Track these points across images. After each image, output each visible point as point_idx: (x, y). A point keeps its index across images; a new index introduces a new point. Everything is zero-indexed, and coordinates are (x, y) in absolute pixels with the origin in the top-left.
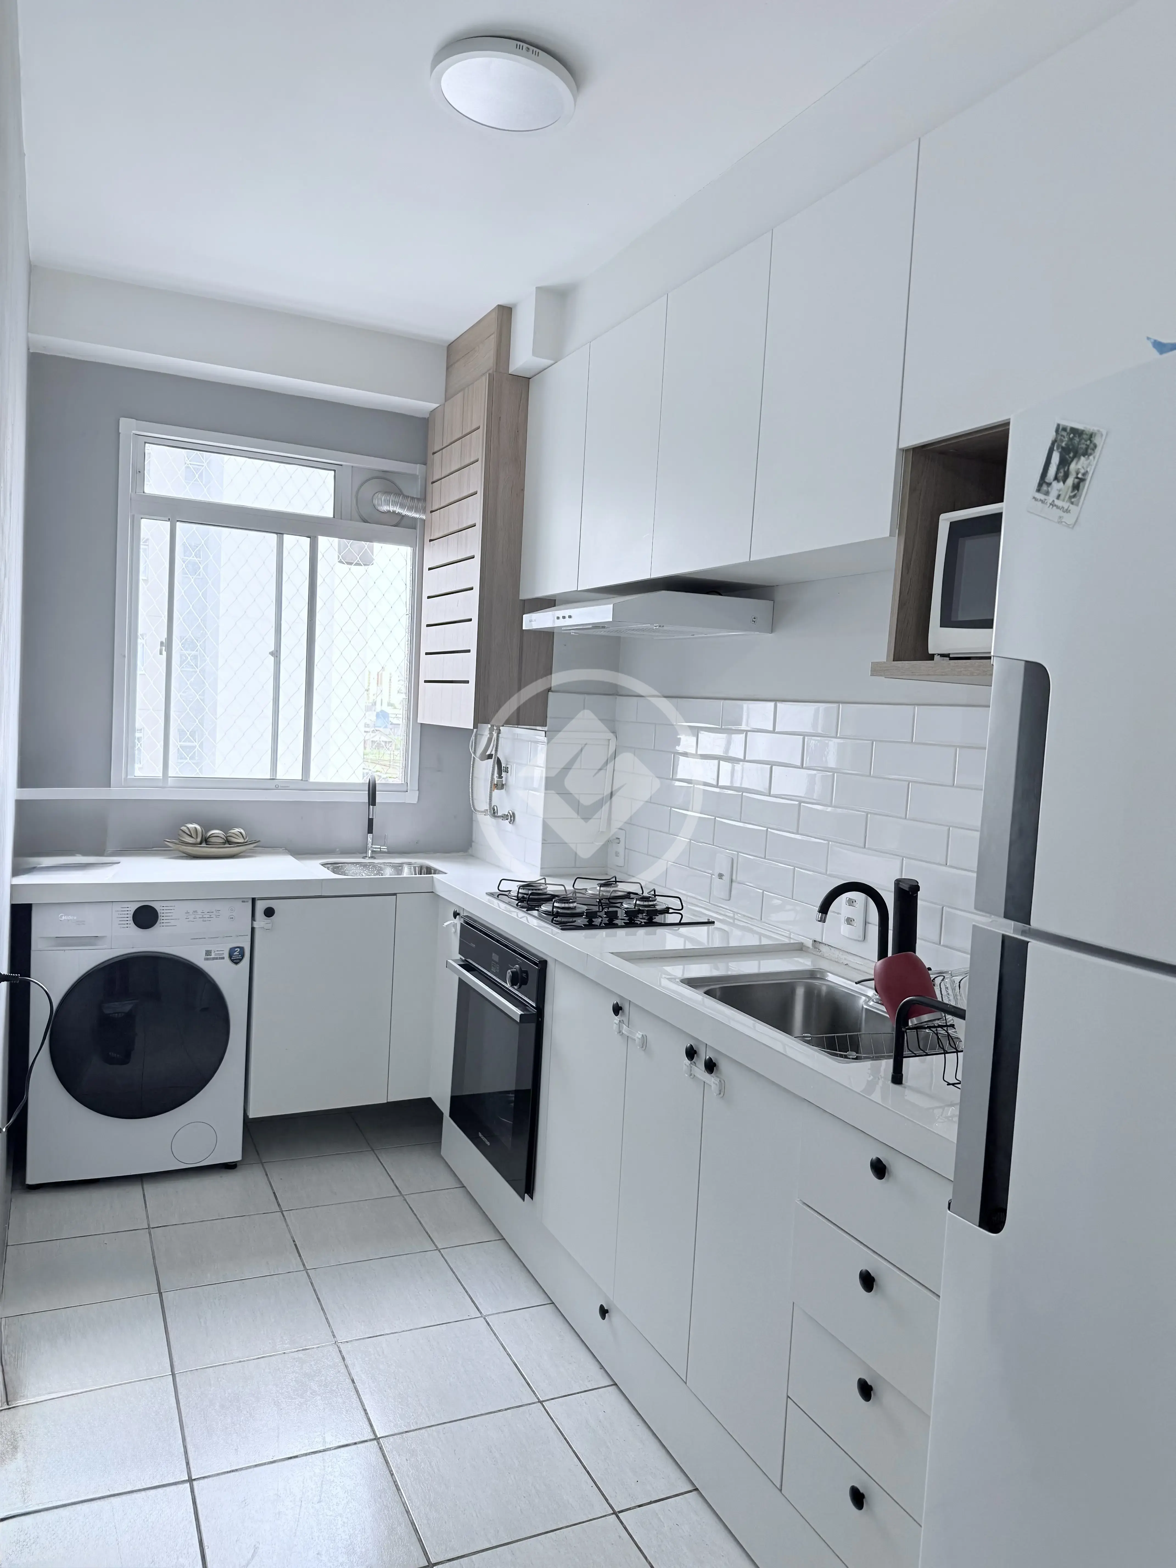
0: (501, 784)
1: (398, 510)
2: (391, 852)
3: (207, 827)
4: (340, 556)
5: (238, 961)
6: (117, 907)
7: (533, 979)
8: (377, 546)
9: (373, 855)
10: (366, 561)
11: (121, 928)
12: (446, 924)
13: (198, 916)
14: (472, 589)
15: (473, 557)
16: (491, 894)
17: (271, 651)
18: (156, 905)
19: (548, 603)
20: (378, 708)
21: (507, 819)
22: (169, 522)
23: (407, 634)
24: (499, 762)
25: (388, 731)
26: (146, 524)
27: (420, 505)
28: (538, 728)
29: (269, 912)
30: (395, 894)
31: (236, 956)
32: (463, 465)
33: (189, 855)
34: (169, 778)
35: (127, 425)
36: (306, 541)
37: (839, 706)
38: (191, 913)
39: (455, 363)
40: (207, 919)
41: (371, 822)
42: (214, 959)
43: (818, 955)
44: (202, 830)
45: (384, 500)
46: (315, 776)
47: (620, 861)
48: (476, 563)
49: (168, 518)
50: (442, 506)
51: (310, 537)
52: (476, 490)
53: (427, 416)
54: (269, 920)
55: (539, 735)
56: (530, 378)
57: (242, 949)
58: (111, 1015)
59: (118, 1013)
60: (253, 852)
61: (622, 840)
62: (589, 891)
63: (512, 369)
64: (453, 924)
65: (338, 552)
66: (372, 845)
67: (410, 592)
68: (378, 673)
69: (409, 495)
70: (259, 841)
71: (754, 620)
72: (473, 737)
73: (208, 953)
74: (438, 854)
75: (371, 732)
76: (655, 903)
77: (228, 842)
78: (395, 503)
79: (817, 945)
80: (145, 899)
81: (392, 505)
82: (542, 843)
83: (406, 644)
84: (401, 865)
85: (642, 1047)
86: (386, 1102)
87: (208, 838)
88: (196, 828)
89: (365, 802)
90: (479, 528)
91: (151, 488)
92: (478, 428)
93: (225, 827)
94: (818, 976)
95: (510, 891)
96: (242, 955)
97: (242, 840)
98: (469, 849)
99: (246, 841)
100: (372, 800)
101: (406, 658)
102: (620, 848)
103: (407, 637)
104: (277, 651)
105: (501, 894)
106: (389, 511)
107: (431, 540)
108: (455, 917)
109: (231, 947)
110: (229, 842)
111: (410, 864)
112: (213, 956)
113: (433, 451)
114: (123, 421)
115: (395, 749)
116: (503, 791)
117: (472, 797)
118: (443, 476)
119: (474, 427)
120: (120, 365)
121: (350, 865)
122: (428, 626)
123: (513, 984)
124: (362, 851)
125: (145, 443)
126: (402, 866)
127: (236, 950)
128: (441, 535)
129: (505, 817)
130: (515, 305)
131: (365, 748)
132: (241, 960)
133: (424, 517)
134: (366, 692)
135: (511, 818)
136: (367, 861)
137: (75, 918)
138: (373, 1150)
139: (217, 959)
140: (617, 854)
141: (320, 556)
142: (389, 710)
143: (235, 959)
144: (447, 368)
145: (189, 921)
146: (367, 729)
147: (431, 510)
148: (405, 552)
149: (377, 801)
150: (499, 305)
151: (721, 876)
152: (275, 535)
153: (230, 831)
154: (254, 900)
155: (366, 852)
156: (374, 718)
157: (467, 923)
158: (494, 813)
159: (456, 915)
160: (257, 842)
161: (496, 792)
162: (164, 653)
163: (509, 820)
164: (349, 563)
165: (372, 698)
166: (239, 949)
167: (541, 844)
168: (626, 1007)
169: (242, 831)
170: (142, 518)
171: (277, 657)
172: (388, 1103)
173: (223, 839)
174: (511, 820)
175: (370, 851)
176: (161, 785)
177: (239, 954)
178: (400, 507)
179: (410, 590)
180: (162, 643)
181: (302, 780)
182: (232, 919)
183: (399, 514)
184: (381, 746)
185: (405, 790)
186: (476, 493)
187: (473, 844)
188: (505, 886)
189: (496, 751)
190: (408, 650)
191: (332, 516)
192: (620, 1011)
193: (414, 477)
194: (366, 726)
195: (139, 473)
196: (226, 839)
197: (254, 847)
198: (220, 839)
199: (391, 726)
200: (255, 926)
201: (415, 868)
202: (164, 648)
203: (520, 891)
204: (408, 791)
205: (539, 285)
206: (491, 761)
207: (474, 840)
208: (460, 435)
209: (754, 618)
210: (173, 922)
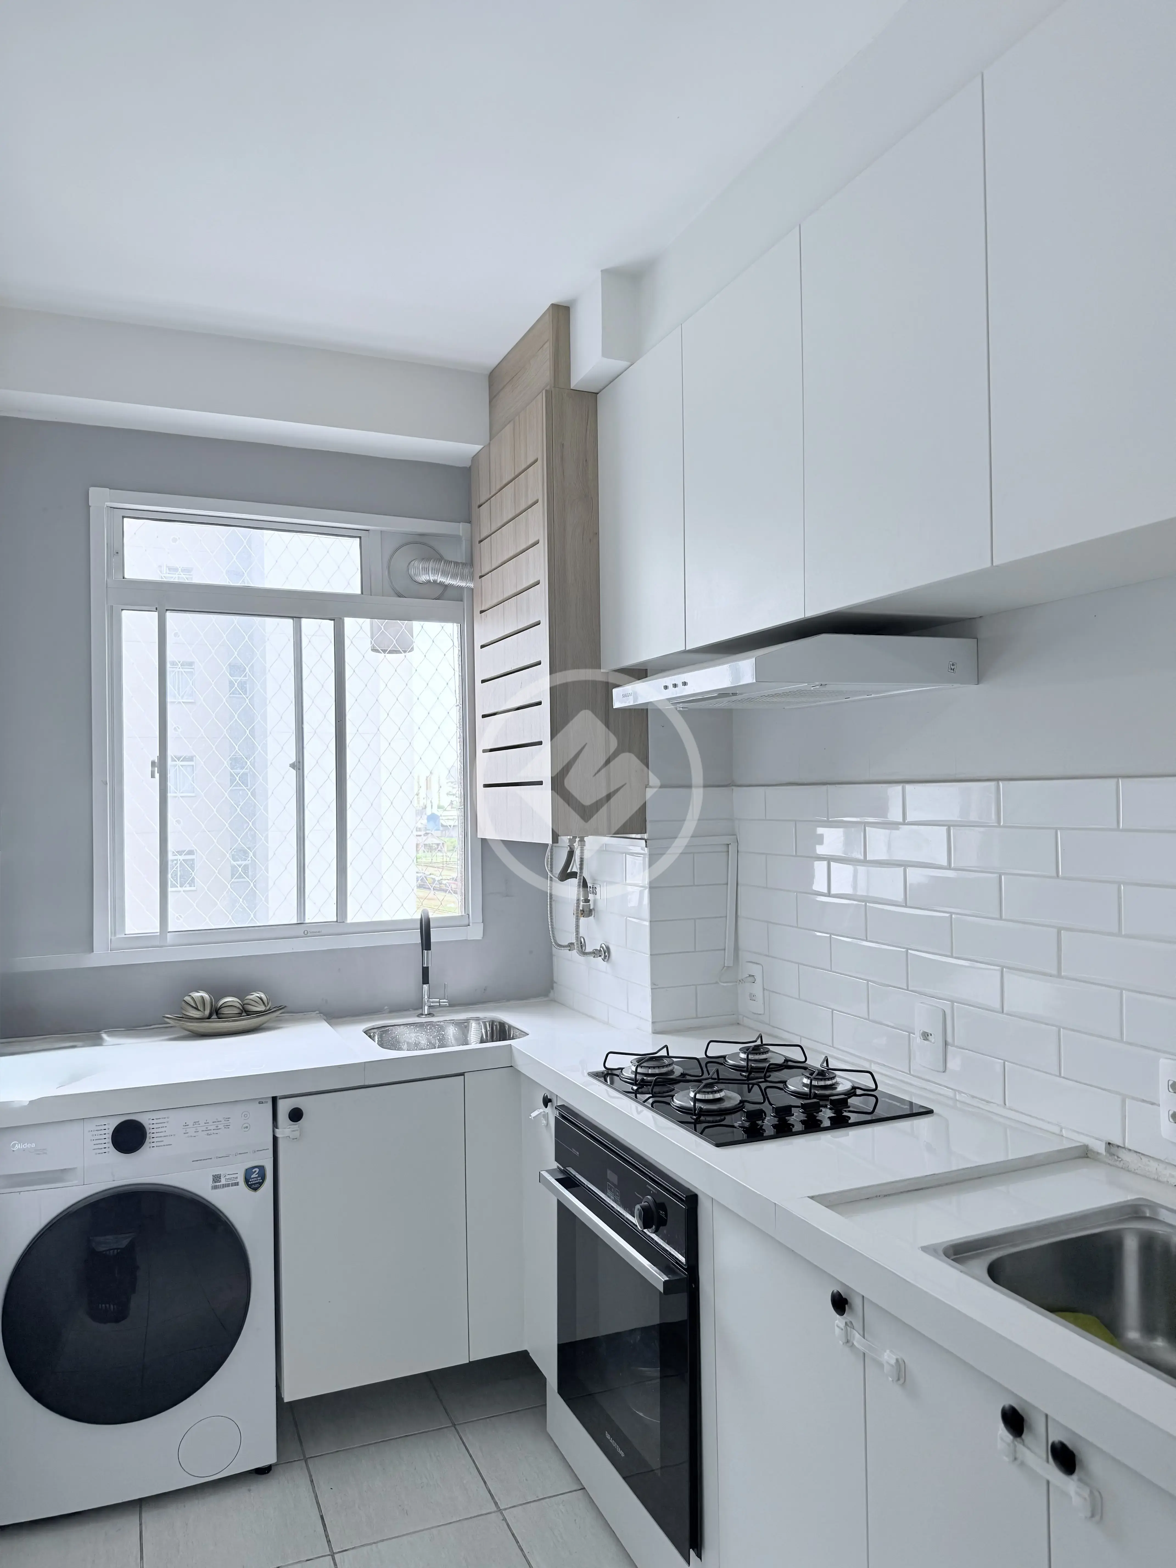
0: (588, 910)
1: (440, 579)
2: (455, 1004)
3: (218, 992)
4: (373, 641)
5: (256, 1186)
6: (91, 1126)
7: (676, 1221)
8: (416, 625)
9: (432, 1011)
10: (404, 647)
11: (96, 1154)
12: (534, 1114)
13: (200, 1129)
14: (539, 663)
15: (538, 623)
16: (596, 1075)
17: (291, 762)
18: (144, 1119)
19: (640, 673)
20: (429, 812)
21: (600, 956)
22: (157, 613)
23: (458, 729)
24: (585, 884)
25: (439, 833)
26: (127, 616)
27: (466, 571)
28: (634, 836)
29: (296, 1115)
30: (462, 1074)
31: (254, 1181)
32: (518, 512)
33: (196, 1033)
34: (168, 934)
35: (100, 498)
36: (328, 626)
37: (1118, 783)
38: (191, 1125)
39: (498, 393)
40: (212, 1132)
41: (425, 971)
42: (224, 1186)
43: (1119, 1167)
44: (211, 999)
45: (422, 568)
46: (354, 916)
47: (757, 1006)
48: (543, 630)
49: (155, 607)
50: (494, 567)
51: (334, 620)
52: (537, 539)
53: (468, 464)
54: (295, 1126)
55: (636, 846)
56: (598, 393)
57: (262, 1168)
58: (104, 1253)
59: (114, 1249)
60: (280, 1020)
61: (759, 980)
62: (729, 1061)
63: (572, 387)
64: (543, 1113)
65: (371, 638)
66: (429, 998)
67: (459, 678)
68: (427, 777)
69: (453, 560)
70: (285, 1007)
71: (953, 667)
72: (548, 853)
73: (216, 1178)
74: (512, 1002)
75: (423, 835)
76: (834, 1081)
77: (245, 1012)
78: (436, 571)
79: (1113, 1150)
80: (127, 1111)
81: (432, 573)
82: (652, 989)
83: (458, 741)
84: (467, 1021)
85: (899, 1379)
86: (468, 1362)
87: (219, 1009)
88: (202, 997)
89: (417, 943)
90: (544, 587)
91: (132, 572)
92: (536, 461)
93: (241, 992)
94: (1148, 1215)
95: (622, 1069)
96: (263, 1177)
97: (262, 1008)
98: (550, 992)
99: (268, 1008)
100: (426, 943)
101: (459, 759)
102: (757, 989)
103: (459, 732)
104: (299, 762)
105: (608, 1075)
106: (429, 581)
107: (482, 612)
108: (546, 1106)
109: (247, 1167)
110: (248, 1013)
111: (477, 1019)
112: (223, 1181)
113: (478, 504)
114: (92, 490)
115: (447, 851)
116: (591, 918)
117: (552, 926)
118: (493, 531)
119: (530, 461)
120: (87, 424)
121: (402, 1027)
122: (484, 716)
123: (646, 1225)
124: (416, 1007)
125: (123, 517)
126: (468, 1023)
127: (254, 1171)
128: (495, 602)
129: (596, 953)
130: (574, 301)
131: (417, 851)
132: (261, 1184)
133: (472, 585)
134: (416, 797)
135: (605, 953)
136: (423, 1020)
137: (33, 1145)
138: (454, 1425)
139: (228, 1185)
140: (752, 997)
141: (347, 642)
142: (439, 813)
143: (254, 1184)
144: (490, 402)
145: (188, 1137)
146: (419, 833)
147: (480, 575)
148: (451, 629)
149: (431, 941)
150: (552, 305)
151: (926, 1036)
152: (291, 621)
153: (247, 997)
154: (274, 1100)
155: (422, 1008)
156: (425, 821)
157: (563, 1117)
158: (581, 946)
159: (547, 1101)
160: (282, 1008)
161: (582, 920)
162: (157, 775)
163: (603, 957)
164: (384, 651)
165: (422, 802)
166: (257, 1170)
167: (650, 989)
168: (856, 1302)
169: (263, 996)
170: (122, 610)
171: (299, 769)
172: (471, 1363)
173: (239, 1008)
174: (605, 956)
175: (426, 1008)
176: (157, 943)
177: (258, 1177)
178: (441, 575)
179: (459, 676)
180: (153, 763)
181: (337, 921)
182: (246, 1129)
183: (441, 584)
184: (434, 848)
185: (467, 923)
186: (537, 543)
187: (555, 985)
188: (614, 1062)
189: (581, 868)
190: (460, 749)
191: (360, 593)
192: (846, 1306)
193: (457, 538)
194: (418, 829)
195: (118, 553)
196: (242, 1009)
197: (281, 1013)
198: (235, 1009)
199: (441, 828)
200: (277, 1135)
201: (485, 1023)
202: (156, 769)
203: (639, 1070)
204: (471, 924)
205: (603, 269)
206: (574, 881)
207: (555, 979)
208: (513, 476)
209: (953, 665)
210: (166, 1141)
